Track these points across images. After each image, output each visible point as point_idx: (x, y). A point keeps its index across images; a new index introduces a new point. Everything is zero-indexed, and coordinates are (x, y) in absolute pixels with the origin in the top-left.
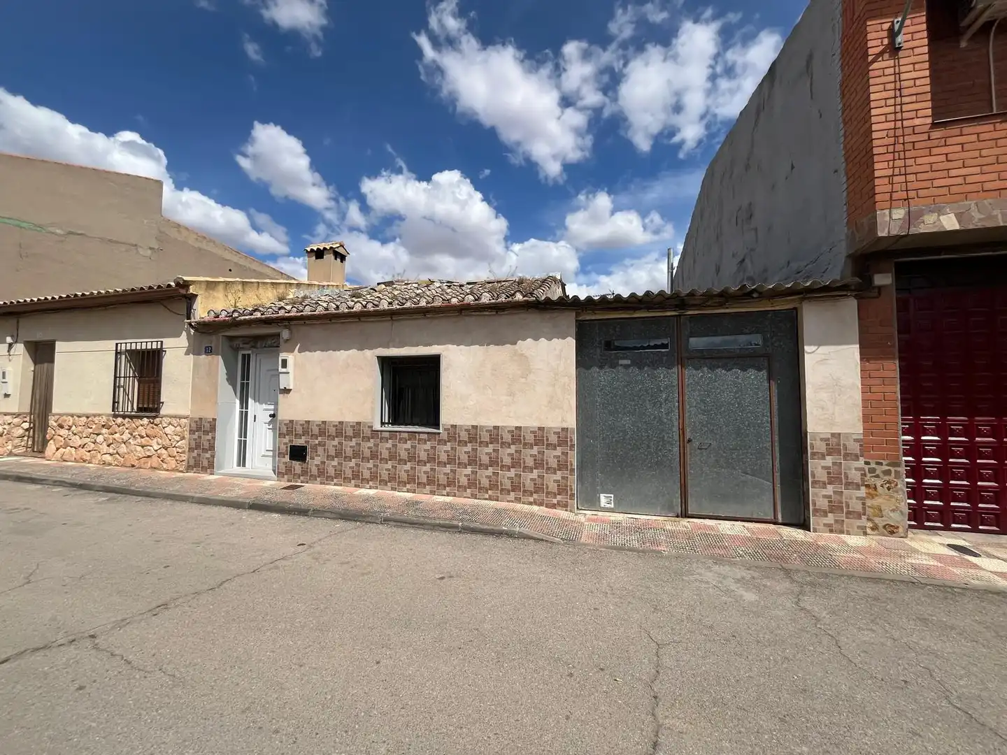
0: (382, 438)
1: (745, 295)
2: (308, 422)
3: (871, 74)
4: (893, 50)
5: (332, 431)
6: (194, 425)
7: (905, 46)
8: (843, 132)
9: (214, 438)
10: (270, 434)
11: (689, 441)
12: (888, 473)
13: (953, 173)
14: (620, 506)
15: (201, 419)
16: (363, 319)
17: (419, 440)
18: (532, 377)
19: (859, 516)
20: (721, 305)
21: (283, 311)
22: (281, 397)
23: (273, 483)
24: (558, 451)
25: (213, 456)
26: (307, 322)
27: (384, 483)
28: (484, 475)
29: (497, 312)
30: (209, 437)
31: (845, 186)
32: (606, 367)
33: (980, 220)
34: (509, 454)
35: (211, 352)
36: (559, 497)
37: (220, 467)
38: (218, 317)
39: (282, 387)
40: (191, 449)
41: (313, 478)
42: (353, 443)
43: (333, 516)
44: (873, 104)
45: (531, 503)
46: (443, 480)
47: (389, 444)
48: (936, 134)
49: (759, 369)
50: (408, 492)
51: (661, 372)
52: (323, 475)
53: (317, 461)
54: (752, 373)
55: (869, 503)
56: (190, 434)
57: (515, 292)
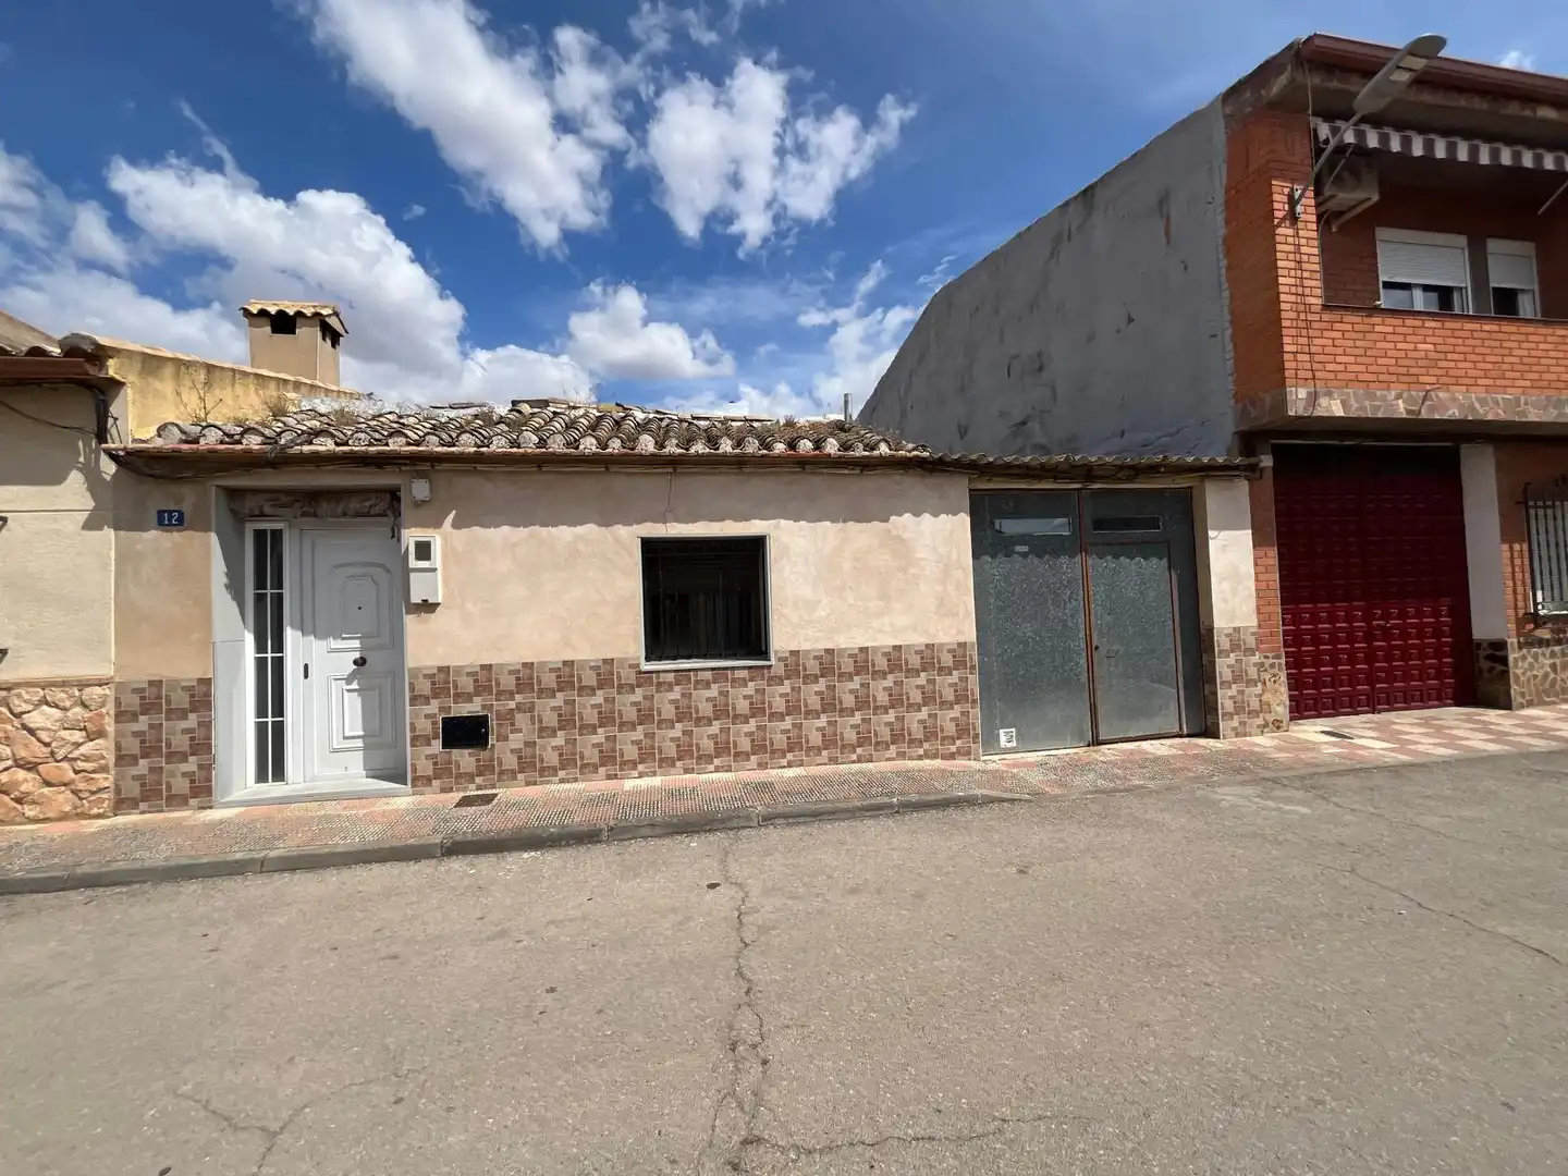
0: (659, 684)
1: (1153, 469)
2: (488, 668)
3: (1278, 239)
4: (1293, 218)
5: (549, 680)
6: (133, 702)
7: (1303, 217)
8: (1226, 294)
9: (207, 725)
10: (354, 704)
11: (1097, 648)
12: (1272, 666)
13: (1339, 359)
14: (1026, 741)
15: (156, 684)
16: (614, 468)
17: (734, 680)
18: (912, 571)
19: (1254, 713)
20: (1129, 480)
21: (404, 440)
22: (410, 622)
23: (403, 799)
24: (955, 677)
25: (207, 768)
26: (479, 467)
27: (667, 763)
28: (848, 727)
29: (862, 471)
30: (192, 720)
31: (1231, 355)
32: (1000, 555)
33: (1357, 409)
34: (884, 689)
35: (181, 521)
36: (958, 743)
37: (227, 790)
38: (196, 441)
39: (416, 598)
40: (121, 759)
41: (508, 776)
42: (599, 698)
43: (658, 831)
44: (1280, 272)
45: (920, 758)
46: (780, 740)
47: (676, 694)
48: (1326, 317)
49: (1161, 559)
50: (716, 771)
51: (1064, 559)
52: (530, 766)
53: (516, 741)
54: (1155, 560)
55: (1264, 698)
56: (117, 722)
57: (880, 441)
